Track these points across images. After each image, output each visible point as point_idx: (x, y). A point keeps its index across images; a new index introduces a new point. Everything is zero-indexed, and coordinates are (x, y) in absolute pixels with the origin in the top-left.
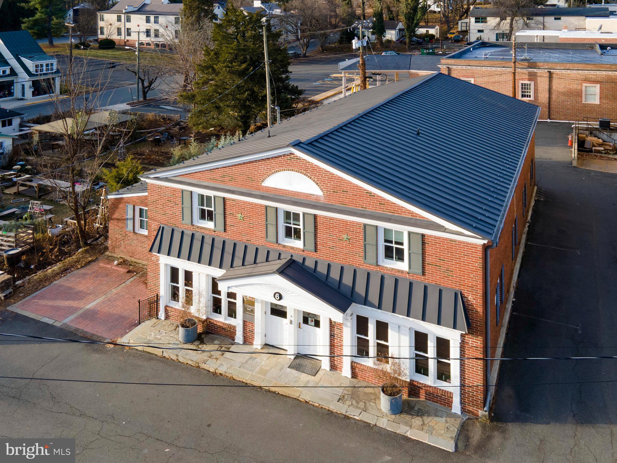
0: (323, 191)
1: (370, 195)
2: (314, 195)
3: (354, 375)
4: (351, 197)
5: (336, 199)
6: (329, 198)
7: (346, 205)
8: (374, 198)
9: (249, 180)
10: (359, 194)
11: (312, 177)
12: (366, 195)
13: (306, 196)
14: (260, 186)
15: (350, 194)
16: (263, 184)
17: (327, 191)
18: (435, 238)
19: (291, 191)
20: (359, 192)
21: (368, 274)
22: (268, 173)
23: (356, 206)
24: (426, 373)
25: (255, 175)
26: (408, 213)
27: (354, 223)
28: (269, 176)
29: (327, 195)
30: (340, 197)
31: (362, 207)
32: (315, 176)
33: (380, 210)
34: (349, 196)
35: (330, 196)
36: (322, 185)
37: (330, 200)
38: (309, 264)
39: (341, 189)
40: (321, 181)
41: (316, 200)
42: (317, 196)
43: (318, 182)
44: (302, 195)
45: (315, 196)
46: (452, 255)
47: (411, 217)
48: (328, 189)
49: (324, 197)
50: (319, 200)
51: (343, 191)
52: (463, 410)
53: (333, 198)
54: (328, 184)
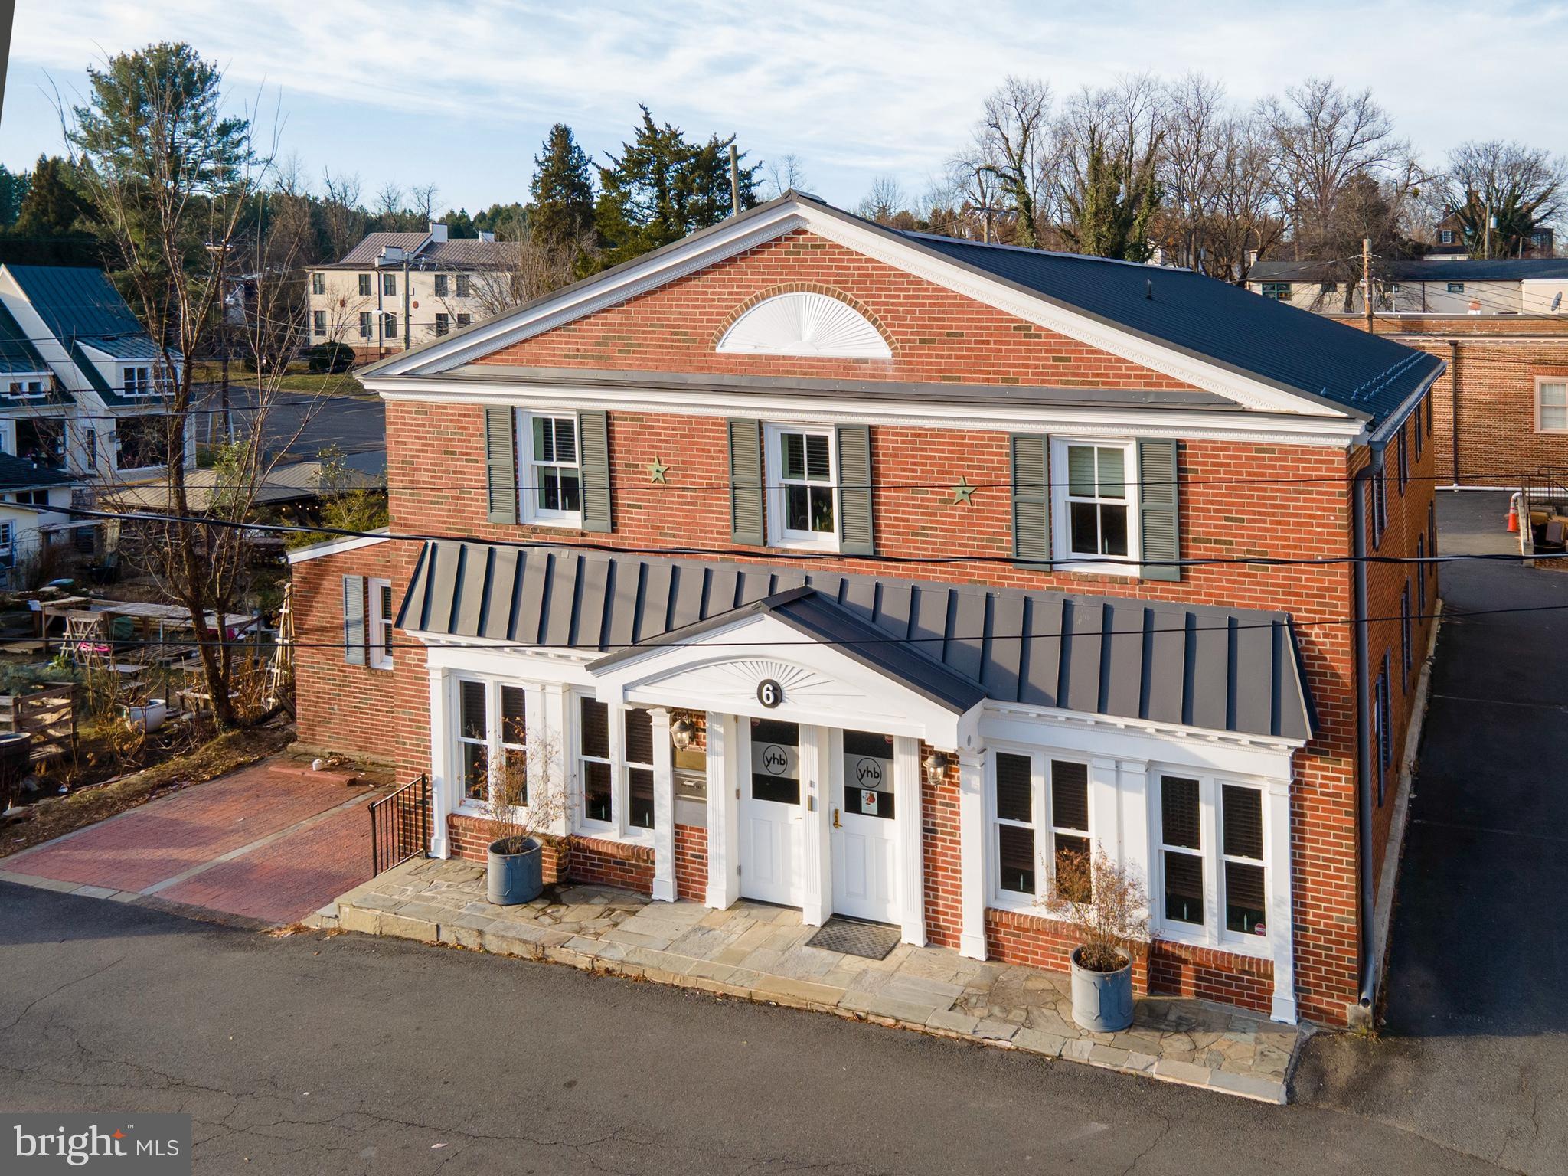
0: (890, 344)
1: (1026, 336)
2: (865, 361)
3: (994, 951)
4: (972, 349)
5: (931, 363)
6: (910, 363)
7: (959, 379)
8: (1039, 344)
9: (679, 340)
10: (996, 335)
11: (861, 301)
12: (1014, 336)
13: (845, 368)
14: (711, 355)
15: (969, 342)
16: (719, 350)
17: (903, 341)
18: (1214, 448)
19: (801, 358)
20: (996, 328)
21: (1027, 603)
22: (731, 307)
23: (988, 380)
24: (1196, 915)
25: (694, 320)
26: (1136, 376)
27: (983, 439)
28: (734, 319)
29: (904, 355)
30: (942, 357)
31: (1004, 380)
32: (867, 296)
33: (1057, 382)
34: (967, 349)
35: (912, 356)
36: (888, 325)
37: (912, 370)
38: (859, 596)
39: (942, 327)
40: (886, 311)
41: (873, 376)
42: (875, 362)
43: (877, 316)
44: (832, 367)
45: (869, 366)
46: (1264, 498)
47: (1143, 388)
48: (905, 334)
49: (896, 363)
50: (880, 376)
51: (949, 334)
52: (1303, 1011)
53: (922, 363)
54: (905, 319)
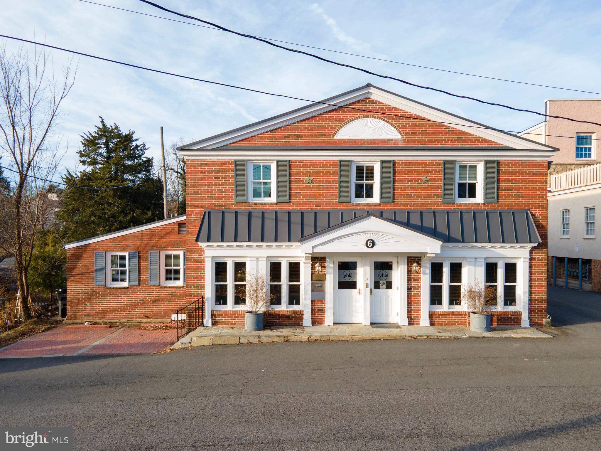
0: (401, 134)
1: (448, 131)
3: (432, 323)
5: (415, 140)
7: (425, 144)
8: (453, 133)
9: (319, 135)
10: (438, 131)
11: (390, 121)
12: (445, 131)
13: (384, 142)
14: (332, 139)
16: (335, 138)
17: (405, 133)
18: (508, 163)
19: (367, 140)
20: (438, 128)
21: (448, 214)
23: (435, 144)
25: (326, 128)
26: (484, 142)
27: (433, 163)
28: (342, 127)
29: (406, 138)
30: (419, 138)
31: (441, 144)
32: (392, 119)
33: (459, 145)
34: (428, 135)
35: (409, 138)
36: (400, 128)
37: (409, 142)
39: (420, 128)
40: (399, 124)
41: (395, 144)
42: (395, 140)
43: (396, 125)
44: (379, 142)
45: (393, 141)
46: (523, 176)
47: (487, 146)
49: (403, 140)
50: (397, 144)
51: (422, 131)
53: (412, 140)
54: (406, 126)
